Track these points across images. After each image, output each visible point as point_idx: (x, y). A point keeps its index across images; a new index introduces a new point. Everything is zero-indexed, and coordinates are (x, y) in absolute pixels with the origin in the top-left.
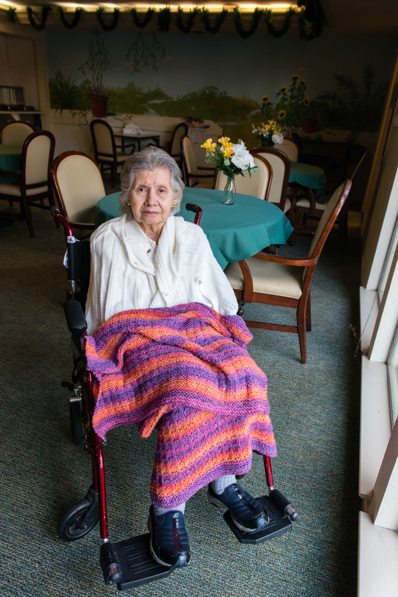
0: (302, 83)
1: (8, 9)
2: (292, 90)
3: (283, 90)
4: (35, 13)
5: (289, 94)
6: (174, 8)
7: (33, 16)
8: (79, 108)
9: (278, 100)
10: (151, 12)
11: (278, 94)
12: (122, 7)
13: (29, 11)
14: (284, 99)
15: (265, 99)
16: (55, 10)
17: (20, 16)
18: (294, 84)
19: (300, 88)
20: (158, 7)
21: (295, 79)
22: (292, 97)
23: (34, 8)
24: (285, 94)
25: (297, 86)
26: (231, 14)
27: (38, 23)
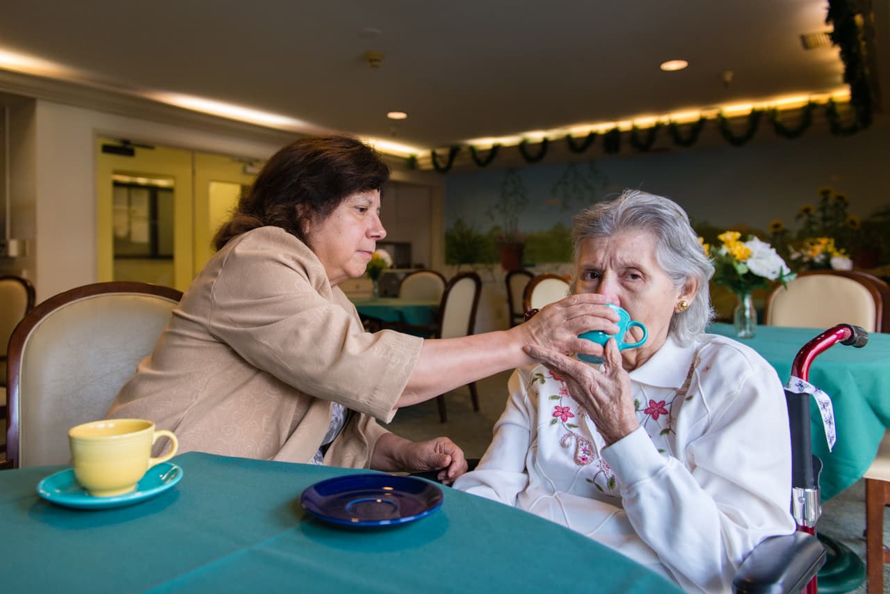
0: (840, 198)
1: (408, 156)
2: (823, 209)
3: (807, 211)
4: (440, 156)
5: (819, 215)
6: (625, 125)
7: (438, 159)
8: (483, 261)
9: (801, 224)
10: (593, 136)
11: (799, 217)
12: (553, 134)
13: (434, 155)
14: (810, 223)
15: (776, 226)
16: (464, 150)
17: (421, 162)
18: (825, 200)
19: (836, 205)
20: (603, 127)
21: (825, 193)
22: (825, 219)
23: (439, 152)
24: (810, 216)
25: (831, 202)
26: (713, 121)
27: (442, 165)
